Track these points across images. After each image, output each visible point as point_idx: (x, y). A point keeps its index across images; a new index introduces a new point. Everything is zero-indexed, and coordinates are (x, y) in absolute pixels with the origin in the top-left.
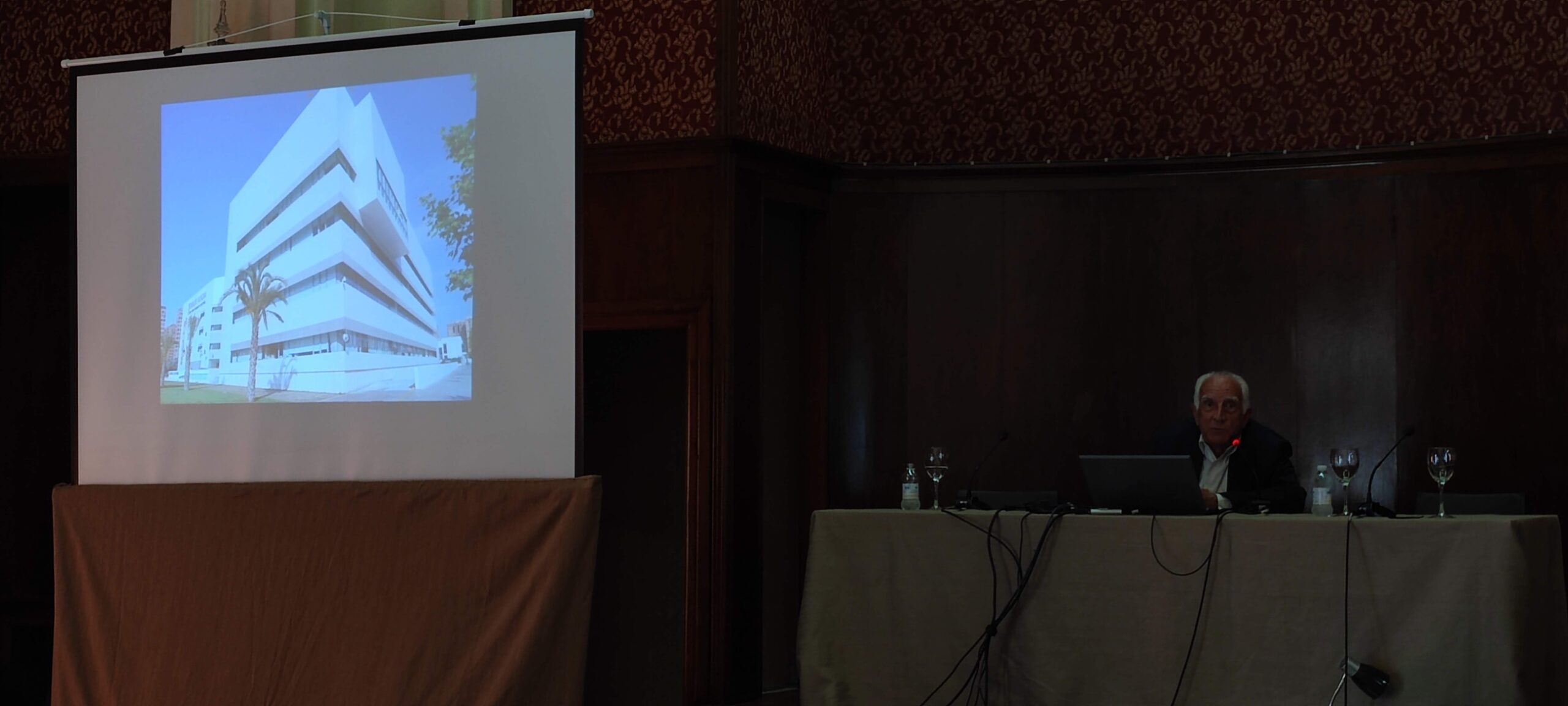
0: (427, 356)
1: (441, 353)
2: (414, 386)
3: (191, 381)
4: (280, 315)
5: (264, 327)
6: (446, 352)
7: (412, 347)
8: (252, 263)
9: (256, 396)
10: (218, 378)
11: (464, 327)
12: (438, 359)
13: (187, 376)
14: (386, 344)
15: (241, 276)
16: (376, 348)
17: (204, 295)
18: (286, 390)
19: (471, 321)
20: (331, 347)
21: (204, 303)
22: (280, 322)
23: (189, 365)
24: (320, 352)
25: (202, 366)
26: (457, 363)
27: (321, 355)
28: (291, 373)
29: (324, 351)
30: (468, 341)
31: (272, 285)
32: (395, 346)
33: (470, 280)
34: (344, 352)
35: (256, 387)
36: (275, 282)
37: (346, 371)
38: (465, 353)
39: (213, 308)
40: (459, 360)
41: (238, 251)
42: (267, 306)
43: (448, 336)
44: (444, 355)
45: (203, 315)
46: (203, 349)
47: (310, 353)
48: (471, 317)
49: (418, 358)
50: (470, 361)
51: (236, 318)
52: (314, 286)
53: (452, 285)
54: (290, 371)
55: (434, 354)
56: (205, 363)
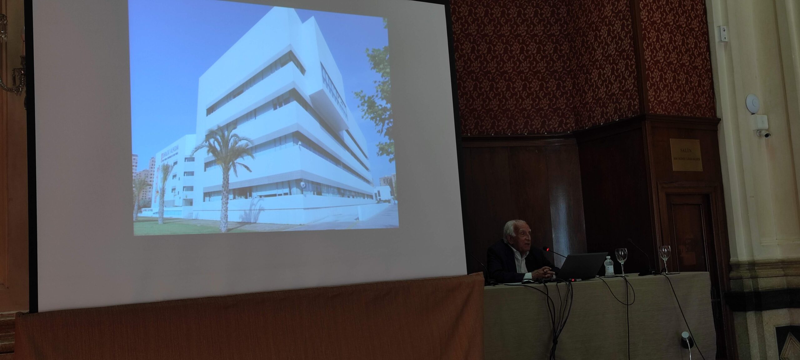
0: (366, 198)
1: (376, 197)
2: (358, 219)
3: (165, 216)
4: (249, 166)
5: (234, 176)
6: (379, 196)
7: (355, 192)
8: (221, 125)
9: (229, 228)
10: (192, 213)
11: (391, 180)
12: (374, 200)
13: (162, 212)
14: (336, 190)
15: (211, 134)
16: (328, 192)
17: (177, 148)
18: (255, 223)
19: (395, 176)
20: (291, 191)
21: (177, 154)
22: (248, 172)
23: (163, 204)
24: (283, 194)
25: (176, 205)
26: (388, 203)
27: (283, 197)
28: (260, 210)
29: (286, 194)
30: (394, 189)
31: (240, 143)
32: (342, 191)
33: (392, 149)
34: (302, 195)
35: (229, 220)
36: (242, 141)
37: (305, 209)
38: (393, 197)
39: (186, 159)
40: (389, 201)
41: (207, 115)
42: (236, 159)
43: (381, 185)
44: (378, 198)
45: (175, 163)
46: (177, 191)
47: (275, 195)
48: (395, 174)
49: (360, 200)
50: (396, 202)
51: (208, 167)
52: (275, 146)
53: (381, 152)
54: (258, 209)
55: (371, 197)
56: (179, 201)
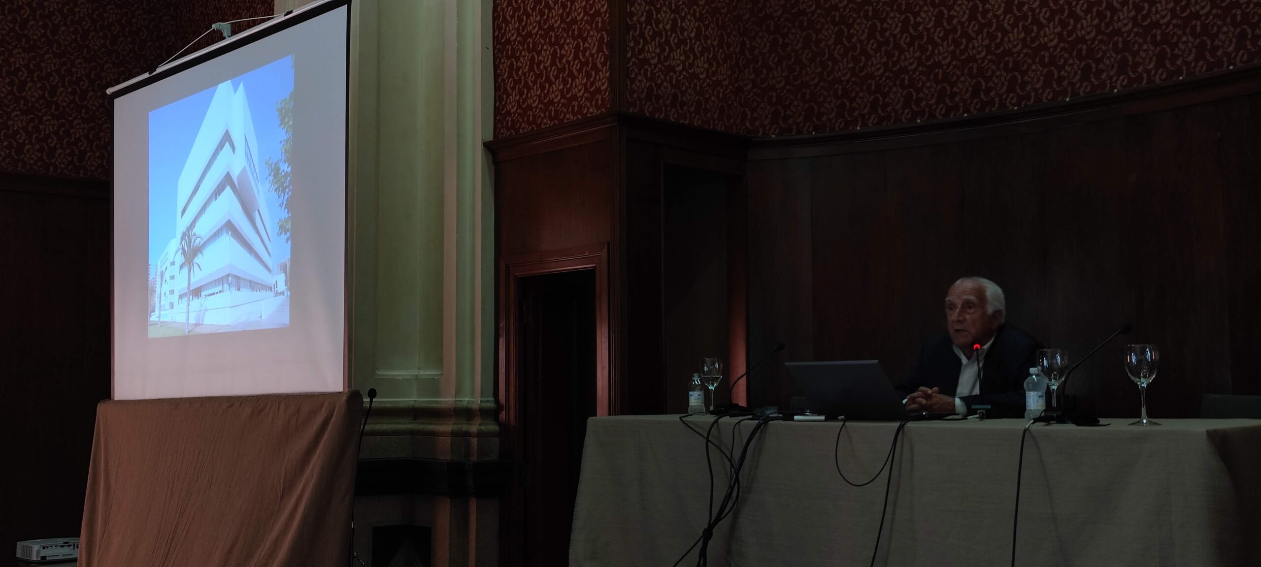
0: (268, 291)
1: (274, 289)
2: (261, 317)
3: (161, 320)
4: (201, 266)
5: (193, 275)
6: (277, 287)
7: (261, 284)
8: (188, 225)
9: (190, 330)
10: (173, 316)
11: (286, 266)
12: (272, 294)
13: (159, 317)
14: (248, 284)
15: (183, 236)
16: (244, 287)
17: (167, 253)
18: (202, 324)
19: (290, 261)
20: (224, 288)
21: (167, 259)
22: (200, 270)
23: (160, 310)
25: (166, 309)
26: (282, 296)
27: (219, 294)
28: (205, 310)
29: (220, 292)
30: (288, 277)
31: (197, 242)
32: (253, 285)
33: (289, 226)
34: (229, 292)
35: (189, 322)
36: (198, 239)
37: (231, 307)
38: (286, 287)
39: (171, 263)
40: (282, 293)
41: (181, 218)
42: (194, 258)
43: (278, 274)
44: (276, 289)
45: (166, 269)
46: (166, 295)
47: (213, 294)
48: (290, 257)
49: (264, 293)
50: (289, 293)
51: (181, 270)
52: (215, 240)
53: (280, 231)
54: (204, 309)
55: (270, 289)
56: (167, 307)
